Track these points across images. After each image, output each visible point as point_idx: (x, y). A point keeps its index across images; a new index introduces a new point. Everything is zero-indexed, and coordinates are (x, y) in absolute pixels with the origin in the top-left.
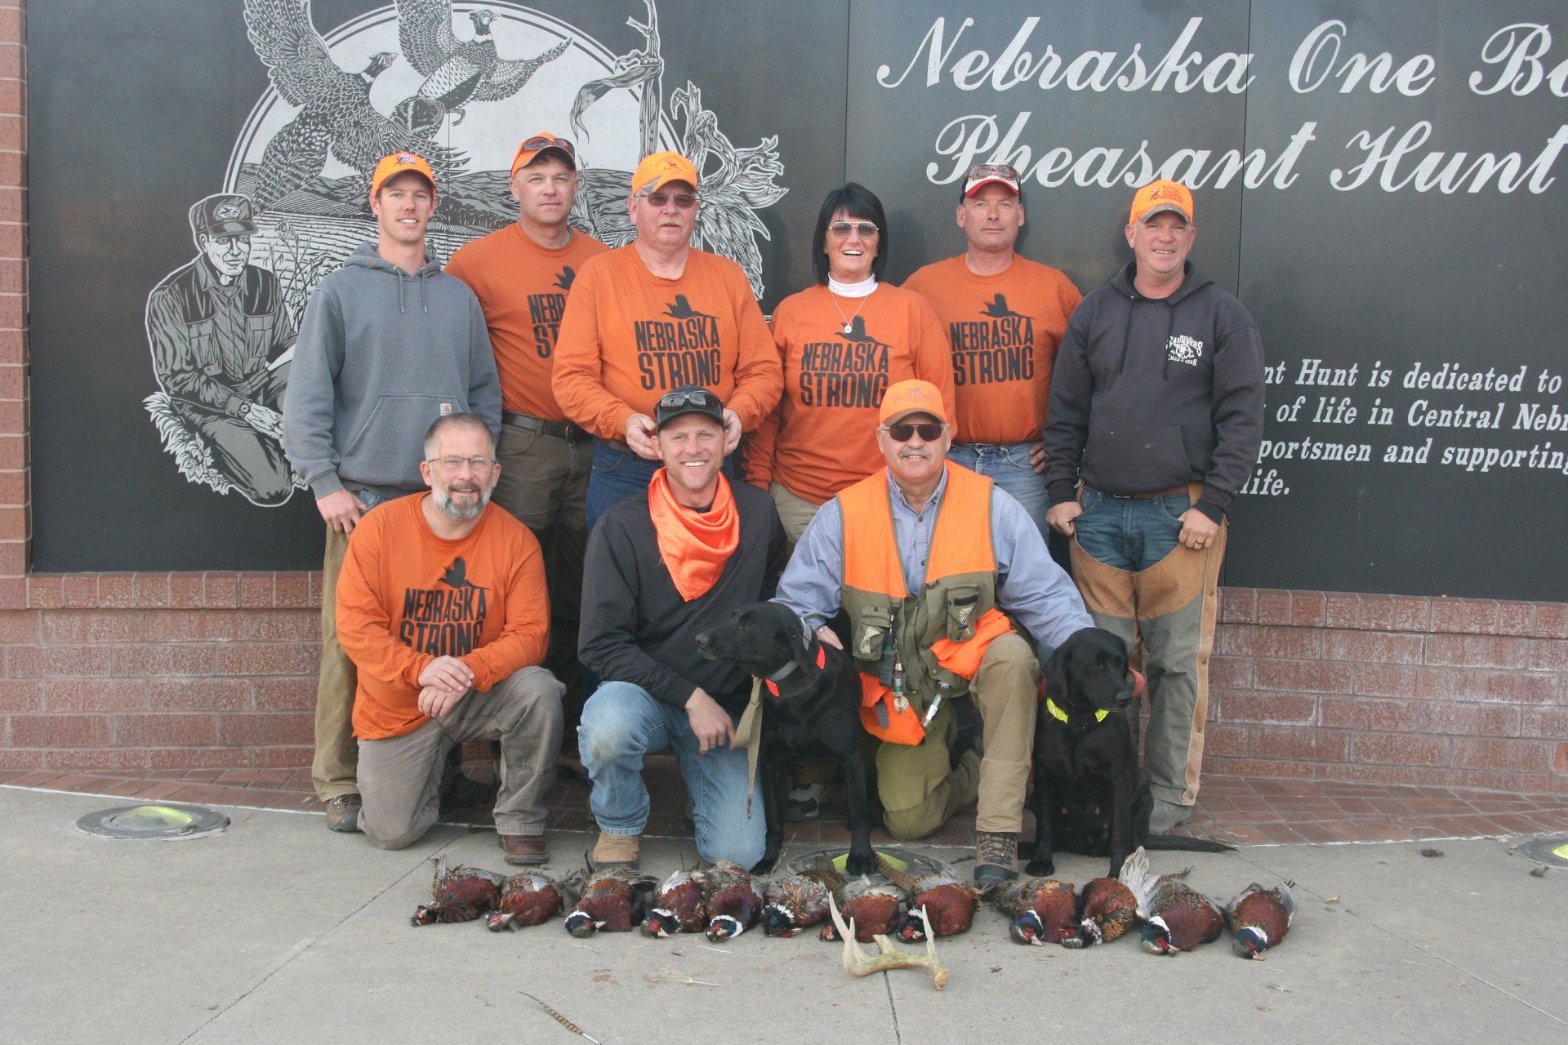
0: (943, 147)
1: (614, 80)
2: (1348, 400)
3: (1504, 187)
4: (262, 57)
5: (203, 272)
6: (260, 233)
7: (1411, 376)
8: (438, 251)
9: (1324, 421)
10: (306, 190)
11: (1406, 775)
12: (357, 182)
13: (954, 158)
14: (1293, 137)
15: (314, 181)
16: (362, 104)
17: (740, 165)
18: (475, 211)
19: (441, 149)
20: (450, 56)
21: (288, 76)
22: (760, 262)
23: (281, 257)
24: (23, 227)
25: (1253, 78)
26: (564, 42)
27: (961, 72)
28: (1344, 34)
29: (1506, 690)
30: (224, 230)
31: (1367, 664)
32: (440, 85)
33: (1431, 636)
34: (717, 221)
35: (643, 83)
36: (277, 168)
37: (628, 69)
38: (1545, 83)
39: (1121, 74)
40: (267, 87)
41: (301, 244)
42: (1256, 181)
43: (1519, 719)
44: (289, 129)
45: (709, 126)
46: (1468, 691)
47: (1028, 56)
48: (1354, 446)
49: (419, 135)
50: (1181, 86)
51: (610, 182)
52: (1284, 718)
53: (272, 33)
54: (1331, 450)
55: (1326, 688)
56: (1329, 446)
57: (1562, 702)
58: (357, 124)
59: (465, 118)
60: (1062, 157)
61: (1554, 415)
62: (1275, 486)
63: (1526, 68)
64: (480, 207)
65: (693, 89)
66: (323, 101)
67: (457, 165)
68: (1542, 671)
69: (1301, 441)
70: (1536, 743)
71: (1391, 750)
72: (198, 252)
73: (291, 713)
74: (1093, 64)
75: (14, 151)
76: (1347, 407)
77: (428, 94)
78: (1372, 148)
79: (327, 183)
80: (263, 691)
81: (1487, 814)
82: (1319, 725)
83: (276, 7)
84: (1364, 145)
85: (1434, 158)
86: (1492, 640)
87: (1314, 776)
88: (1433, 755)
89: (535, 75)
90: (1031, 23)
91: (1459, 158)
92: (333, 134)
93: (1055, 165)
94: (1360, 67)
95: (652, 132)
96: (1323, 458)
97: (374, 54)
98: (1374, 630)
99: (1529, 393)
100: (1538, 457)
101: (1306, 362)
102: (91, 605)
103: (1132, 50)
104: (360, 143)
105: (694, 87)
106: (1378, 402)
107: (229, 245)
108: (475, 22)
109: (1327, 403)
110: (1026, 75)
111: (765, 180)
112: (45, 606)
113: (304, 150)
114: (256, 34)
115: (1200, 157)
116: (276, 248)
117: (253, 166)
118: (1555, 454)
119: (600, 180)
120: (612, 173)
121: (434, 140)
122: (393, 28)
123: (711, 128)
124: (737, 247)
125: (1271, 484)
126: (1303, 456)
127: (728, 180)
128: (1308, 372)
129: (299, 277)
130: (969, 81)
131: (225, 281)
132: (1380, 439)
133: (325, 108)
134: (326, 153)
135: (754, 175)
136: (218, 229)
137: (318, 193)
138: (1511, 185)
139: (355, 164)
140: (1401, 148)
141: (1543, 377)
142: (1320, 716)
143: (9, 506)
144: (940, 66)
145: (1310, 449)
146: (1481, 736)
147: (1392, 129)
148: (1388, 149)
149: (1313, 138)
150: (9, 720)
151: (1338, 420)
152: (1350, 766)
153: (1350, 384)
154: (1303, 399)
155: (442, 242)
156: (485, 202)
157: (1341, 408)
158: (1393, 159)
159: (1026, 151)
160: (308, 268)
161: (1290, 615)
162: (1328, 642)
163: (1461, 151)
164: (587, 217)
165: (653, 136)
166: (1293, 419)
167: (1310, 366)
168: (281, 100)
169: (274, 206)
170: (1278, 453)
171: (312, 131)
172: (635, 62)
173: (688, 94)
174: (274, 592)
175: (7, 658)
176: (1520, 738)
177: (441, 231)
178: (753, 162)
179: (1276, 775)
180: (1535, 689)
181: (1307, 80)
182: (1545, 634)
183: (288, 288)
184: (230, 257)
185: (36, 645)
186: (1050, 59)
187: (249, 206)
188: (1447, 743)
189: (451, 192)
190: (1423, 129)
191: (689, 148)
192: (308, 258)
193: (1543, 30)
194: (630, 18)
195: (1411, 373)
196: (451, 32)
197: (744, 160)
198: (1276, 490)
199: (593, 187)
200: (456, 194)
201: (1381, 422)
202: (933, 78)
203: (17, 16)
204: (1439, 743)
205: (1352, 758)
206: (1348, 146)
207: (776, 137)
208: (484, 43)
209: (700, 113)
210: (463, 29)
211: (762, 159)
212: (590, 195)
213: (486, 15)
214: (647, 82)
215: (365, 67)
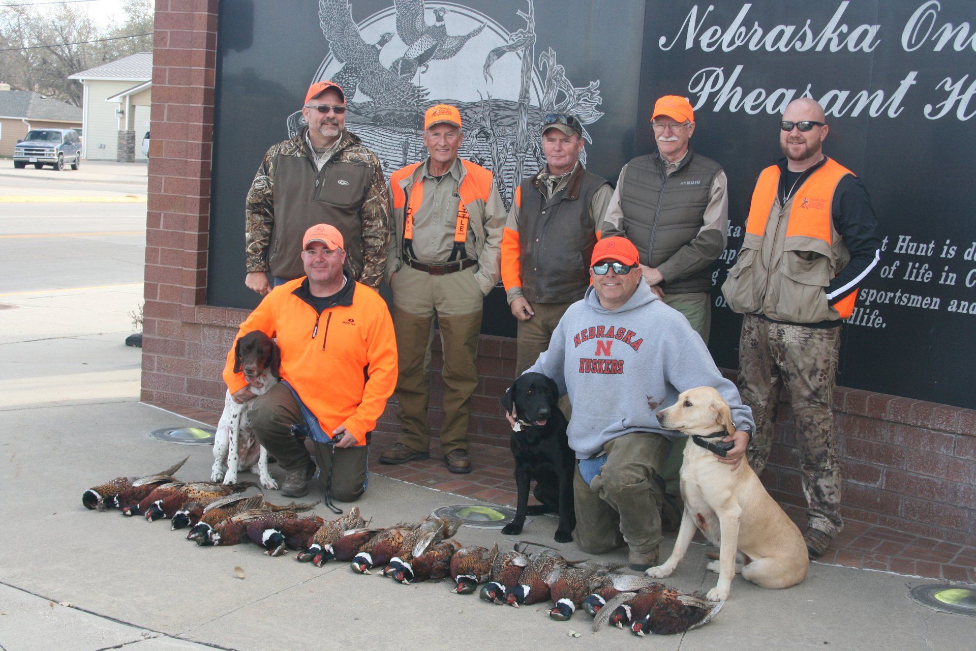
0: (692, 88)
1: (508, 47)
2: (926, 266)
4: (326, 36)
7: (969, 252)
8: (411, 145)
9: (911, 279)
11: (938, 533)
12: (371, 105)
13: (698, 95)
14: (902, 82)
15: (349, 104)
16: (375, 62)
17: (577, 98)
19: (415, 87)
20: (422, 34)
21: (338, 47)
22: (585, 157)
24: (205, 125)
25: (879, 41)
26: (483, 25)
27: (705, 40)
28: (939, 10)
31: (916, 450)
32: (415, 51)
33: (960, 437)
35: (524, 49)
37: (516, 40)
39: (798, 40)
42: (877, 112)
44: (338, 75)
45: (560, 74)
47: (743, 29)
48: (929, 298)
49: (403, 79)
50: (834, 48)
51: (503, 107)
52: (861, 480)
53: (332, 23)
54: (914, 299)
55: (889, 464)
56: (913, 297)
58: (372, 73)
59: (428, 70)
60: (760, 94)
62: (877, 321)
65: (552, 52)
66: (356, 60)
67: (423, 96)
69: (895, 292)
71: (929, 513)
74: (781, 34)
75: (201, 87)
76: (926, 271)
77: (410, 56)
78: (953, 89)
79: (355, 105)
82: (883, 488)
83: (335, 9)
84: (947, 87)
87: (878, 522)
88: (957, 521)
89: (466, 44)
90: (746, 7)
92: (360, 78)
93: (756, 100)
94: (948, 32)
95: (528, 78)
96: (909, 305)
97: (382, 33)
98: (920, 427)
101: (901, 237)
102: (223, 324)
103: (805, 24)
104: (373, 84)
105: (553, 51)
106: (946, 268)
108: (436, 15)
109: (913, 267)
110: (742, 41)
111: (590, 107)
112: (203, 322)
113: (345, 87)
114: (324, 23)
115: (843, 95)
119: (498, 106)
120: (504, 102)
121: (412, 82)
122: (393, 19)
123: (561, 76)
125: (874, 320)
126: (896, 303)
127: (569, 106)
128: (903, 244)
130: (709, 45)
132: (947, 294)
133: (356, 64)
134: (356, 89)
135: (584, 104)
136: (301, 129)
137: (350, 111)
139: (370, 95)
140: (971, 90)
142: (884, 482)
143: (190, 269)
144: (693, 36)
145: (900, 298)
147: (967, 76)
148: (963, 91)
149: (915, 83)
150: (186, 380)
151: (919, 279)
152: (901, 519)
153: (929, 254)
154: (898, 263)
155: (413, 140)
157: (922, 271)
158: (966, 98)
159: (739, 90)
161: (867, 410)
162: (892, 431)
165: (528, 80)
166: (891, 276)
167: (904, 241)
168: (335, 60)
170: (880, 299)
171: (349, 76)
172: (520, 36)
173: (549, 55)
175: (187, 347)
177: (413, 133)
178: (584, 96)
179: (854, 518)
181: (913, 42)
185: (199, 343)
186: (756, 30)
188: (967, 515)
189: (419, 111)
191: (548, 87)
194: (519, 10)
195: (969, 249)
196: (423, 20)
197: (579, 95)
198: (878, 324)
199: (493, 110)
201: (948, 283)
202: (689, 44)
203: (206, 17)
204: (962, 514)
205: (903, 514)
206: (936, 89)
207: (598, 81)
208: (440, 26)
209: (555, 66)
210: (430, 19)
211: (590, 95)
212: (492, 114)
213: (442, 11)
214: (526, 48)
215: (377, 41)
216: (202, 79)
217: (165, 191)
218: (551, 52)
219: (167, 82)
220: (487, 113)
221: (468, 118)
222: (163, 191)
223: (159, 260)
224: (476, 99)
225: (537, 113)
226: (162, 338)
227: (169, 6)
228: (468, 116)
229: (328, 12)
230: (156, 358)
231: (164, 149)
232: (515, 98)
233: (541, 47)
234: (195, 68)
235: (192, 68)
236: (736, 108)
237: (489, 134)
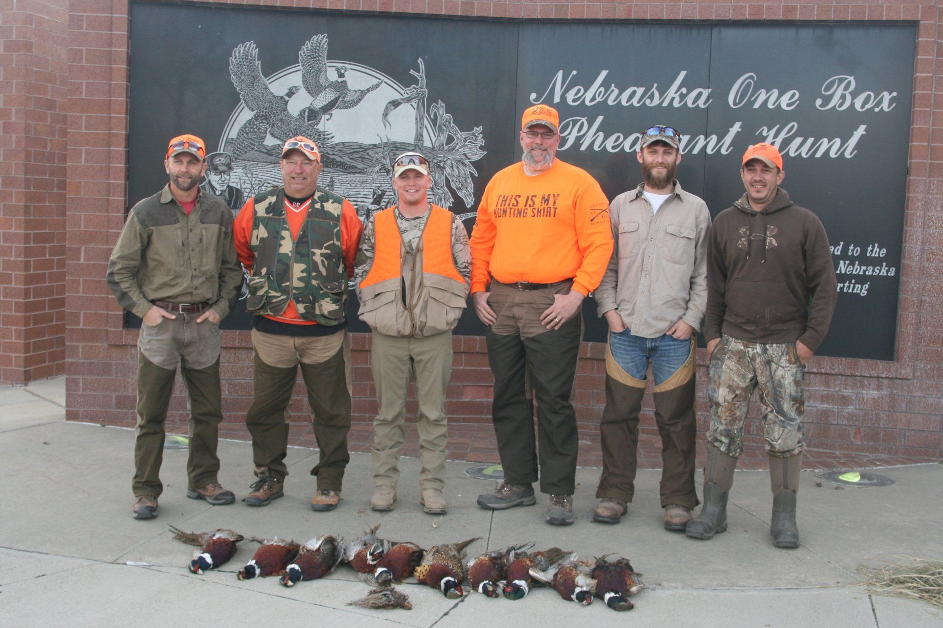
1: (403, 99)
3: (832, 155)
4: (238, 88)
5: (207, 187)
6: (235, 170)
10: (257, 150)
12: (281, 147)
13: (566, 138)
14: (730, 129)
15: (260, 146)
16: (284, 110)
17: (464, 140)
18: (336, 161)
19: (320, 132)
20: (326, 88)
21: (249, 97)
22: (473, 187)
23: (244, 182)
24: (126, 167)
25: (711, 101)
26: (380, 81)
27: (570, 96)
28: (755, 79)
29: (830, 401)
30: (218, 169)
32: (320, 102)
34: (452, 167)
35: (417, 101)
36: (243, 140)
37: (410, 94)
38: (852, 104)
39: (648, 98)
40: (238, 103)
41: (254, 176)
42: (712, 150)
43: (836, 414)
44: (249, 122)
45: (449, 121)
46: (812, 401)
47: (602, 89)
49: (310, 125)
50: (676, 104)
51: (400, 148)
53: (242, 77)
57: (858, 407)
58: (281, 120)
59: (332, 117)
60: (619, 138)
61: (856, 266)
63: (843, 97)
64: (338, 159)
66: (266, 109)
67: (328, 139)
68: (847, 392)
70: (845, 427)
72: (206, 180)
73: (244, 397)
74: (634, 93)
75: (123, 132)
77: (315, 106)
78: (769, 134)
79: (267, 148)
80: (231, 386)
81: (815, 460)
83: (245, 65)
84: (764, 134)
85: (799, 140)
86: (824, 376)
89: (366, 97)
90: (604, 73)
91: (811, 140)
92: (270, 125)
93: (615, 142)
94: (763, 96)
95: (421, 124)
97: (290, 87)
99: (844, 256)
100: (849, 287)
103: (652, 87)
104: (283, 129)
107: (220, 176)
108: (338, 72)
110: (602, 98)
111: (475, 147)
112: (131, 343)
113: (256, 132)
114: (235, 78)
116: (242, 178)
117: (232, 139)
118: (857, 286)
119: (396, 147)
120: (401, 144)
121: (318, 127)
122: (300, 74)
123: (450, 123)
124: (462, 179)
127: (457, 147)
129: (253, 191)
130: (574, 101)
131: (218, 193)
133: (266, 112)
134: (266, 133)
135: (470, 145)
136: (215, 169)
137: (262, 152)
138: (836, 154)
139: (280, 139)
140: (782, 135)
141: (851, 247)
144: (560, 93)
146: (818, 423)
147: (778, 126)
148: (776, 136)
149: (740, 130)
150: (114, 396)
152: (753, 436)
156: (341, 157)
158: (779, 141)
159: (601, 134)
160: (257, 188)
163: (812, 137)
164: (389, 164)
165: (421, 126)
168: (246, 109)
169: (242, 158)
171: (260, 123)
172: (414, 91)
173: (439, 106)
174: (237, 339)
175: (114, 367)
176: (837, 424)
178: (470, 139)
180: (844, 401)
181: (737, 102)
182: (849, 374)
183: (248, 197)
184: (220, 182)
185: (127, 362)
186: (613, 90)
187: (230, 159)
189: (325, 152)
190: (793, 126)
191: (439, 132)
192: (257, 182)
193: (851, 79)
194: (412, 70)
196: (326, 76)
197: (465, 138)
199: (392, 150)
200: (327, 153)
202: (557, 99)
203: (125, 70)
205: (755, 433)
206: (757, 134)
207: (481, 127)
208: (342, 82)
209: (444, 115)
210: (332, 75)
211: (474, 138)
212: (391, 154)
213: (343, 69)
214: (419, 100)
215: (285, 93)
216: (123, 125)
217: (85, 227)
218: (441, 104)
219: (83, 128)
220: (387, 153)
221: (370, 158)
222: (82, 227)
223: (81, 291)
224: (377, 141)
225: (430, 153)
226: (86, 361)
227: (84, 60)
228: (370, 156)
229: (239, 68)
230: (81, 381)
231: (82, 188)
232: (411, 140)
233: (432, 100)
234: (115, 115)
235: (112, 115)
236: (599, 147)
237: (389, 170)
